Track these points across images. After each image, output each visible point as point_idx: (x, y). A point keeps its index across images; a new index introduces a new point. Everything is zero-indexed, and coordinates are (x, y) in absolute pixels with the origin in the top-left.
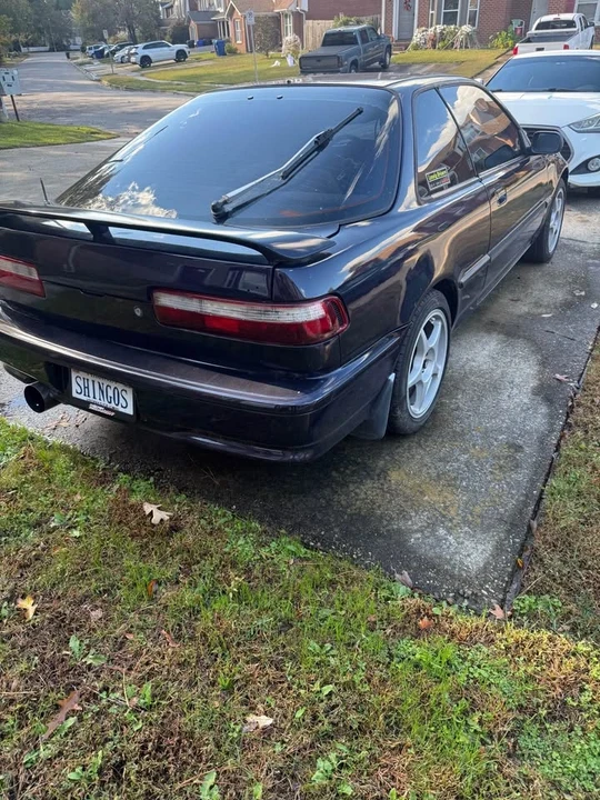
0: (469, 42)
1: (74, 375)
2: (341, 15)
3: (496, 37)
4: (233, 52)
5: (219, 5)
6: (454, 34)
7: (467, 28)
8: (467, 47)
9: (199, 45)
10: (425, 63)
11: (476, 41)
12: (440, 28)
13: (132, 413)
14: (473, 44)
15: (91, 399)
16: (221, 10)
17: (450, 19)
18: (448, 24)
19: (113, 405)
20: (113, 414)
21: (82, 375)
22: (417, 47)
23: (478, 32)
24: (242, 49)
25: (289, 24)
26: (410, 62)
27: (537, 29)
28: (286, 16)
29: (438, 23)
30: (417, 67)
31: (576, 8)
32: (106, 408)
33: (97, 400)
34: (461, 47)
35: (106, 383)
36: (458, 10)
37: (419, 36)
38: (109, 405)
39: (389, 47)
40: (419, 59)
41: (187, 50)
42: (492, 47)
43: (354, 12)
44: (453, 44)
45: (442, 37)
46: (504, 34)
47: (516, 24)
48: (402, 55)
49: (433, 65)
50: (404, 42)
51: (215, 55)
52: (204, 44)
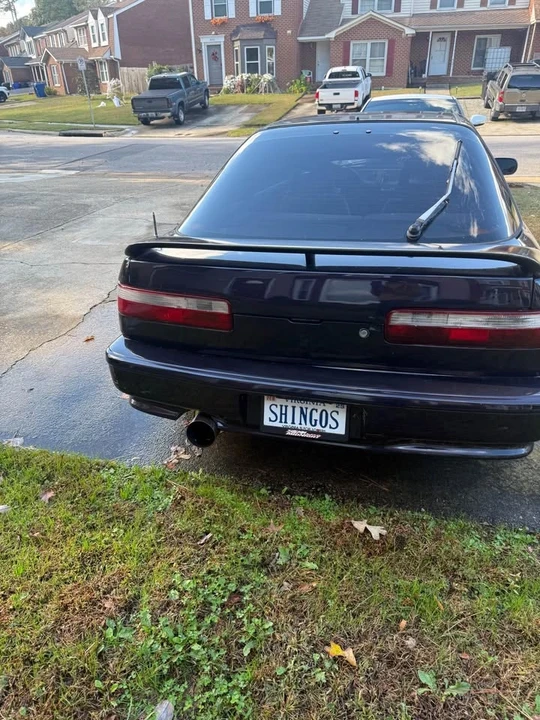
0: (271, 87)
1: (267, 404)
2: (154, 64)
3: (292, 84)
4: (53, 94)
5: (31, 52)
6: (258, 80)
7: (268, 77)
8: (270, 92)
9: (15, 87)
10: (240, 105)
11: (276, 86)
12: (245, 76)
13: (343, 433)
14: (275, 90)
15: (289, 424)
16: (34, 57)
17: (253, 69)
18: (252, 73)
19: (318, 427)
20: (318, 436)
21: (280, 402)
22: (228, 91)
23: (277, 80)
24: (62, 91)
25: (105, 70)
26: (226, 103)
27: (330, 77)
28: (101, 63)
29: (243, 72)
30: (232, 107)
31: (351, 62)
32: (309, 432)
33: (297, 425)
34: (265, 92)
35: (310, 406)
36: (259, 62)
37: (229, 82)
38: (312, 428)
39: (207, 90)
40: (232, 101)
41: (6, 92)
42: (290, 92)
43: (166, 61)
44: (258, 89)
45: (249, 83)
46: (298, 81)
47: (305, 73)
48: (217, 98)
49: (246, 106)
50: (217, 86)
51: (35, 96)
52: (20, 87)
